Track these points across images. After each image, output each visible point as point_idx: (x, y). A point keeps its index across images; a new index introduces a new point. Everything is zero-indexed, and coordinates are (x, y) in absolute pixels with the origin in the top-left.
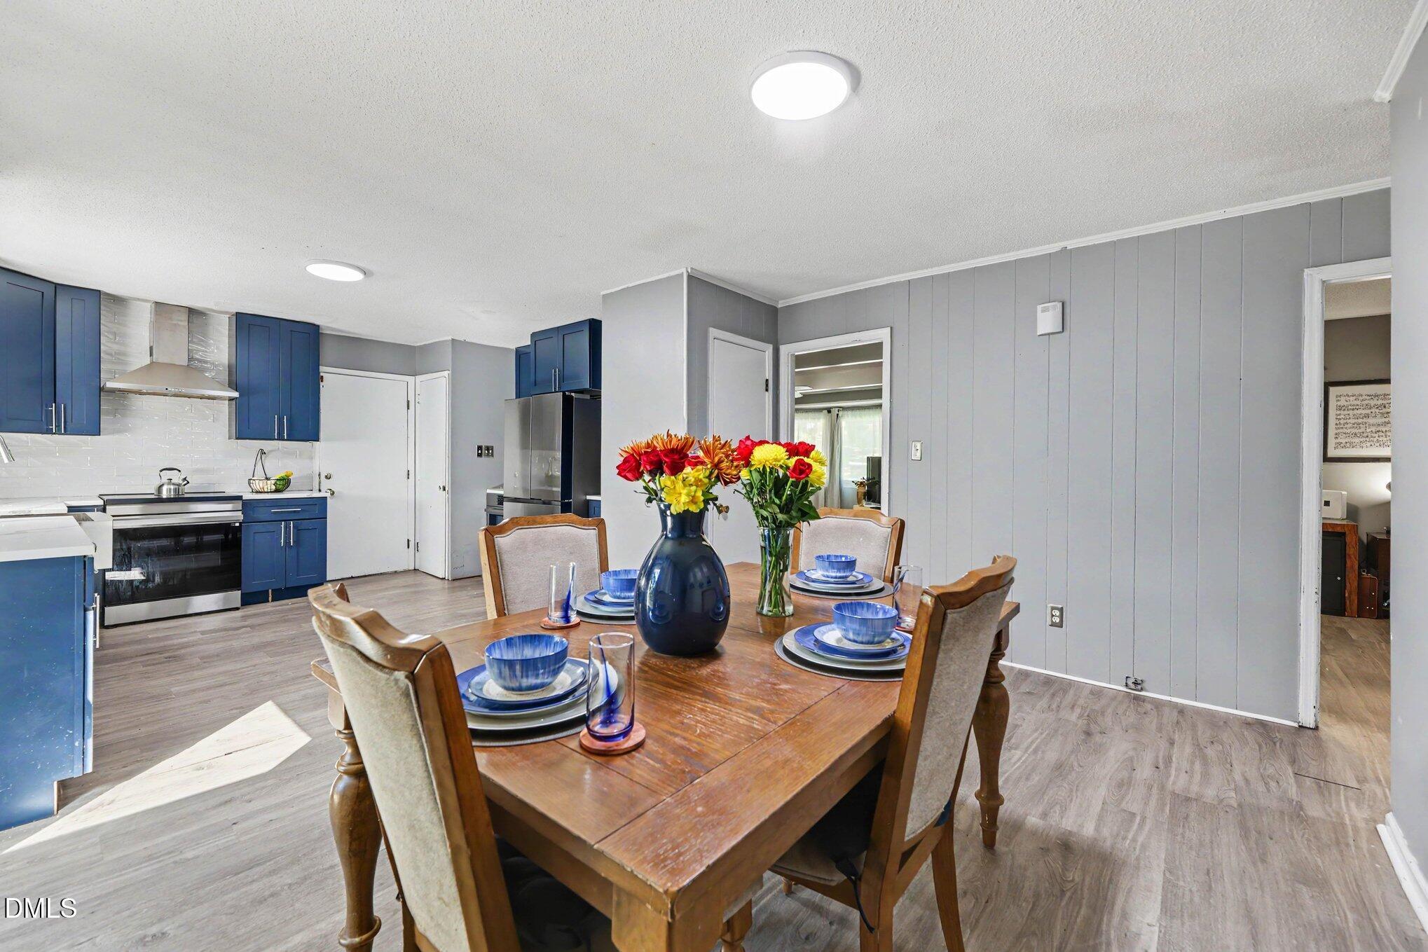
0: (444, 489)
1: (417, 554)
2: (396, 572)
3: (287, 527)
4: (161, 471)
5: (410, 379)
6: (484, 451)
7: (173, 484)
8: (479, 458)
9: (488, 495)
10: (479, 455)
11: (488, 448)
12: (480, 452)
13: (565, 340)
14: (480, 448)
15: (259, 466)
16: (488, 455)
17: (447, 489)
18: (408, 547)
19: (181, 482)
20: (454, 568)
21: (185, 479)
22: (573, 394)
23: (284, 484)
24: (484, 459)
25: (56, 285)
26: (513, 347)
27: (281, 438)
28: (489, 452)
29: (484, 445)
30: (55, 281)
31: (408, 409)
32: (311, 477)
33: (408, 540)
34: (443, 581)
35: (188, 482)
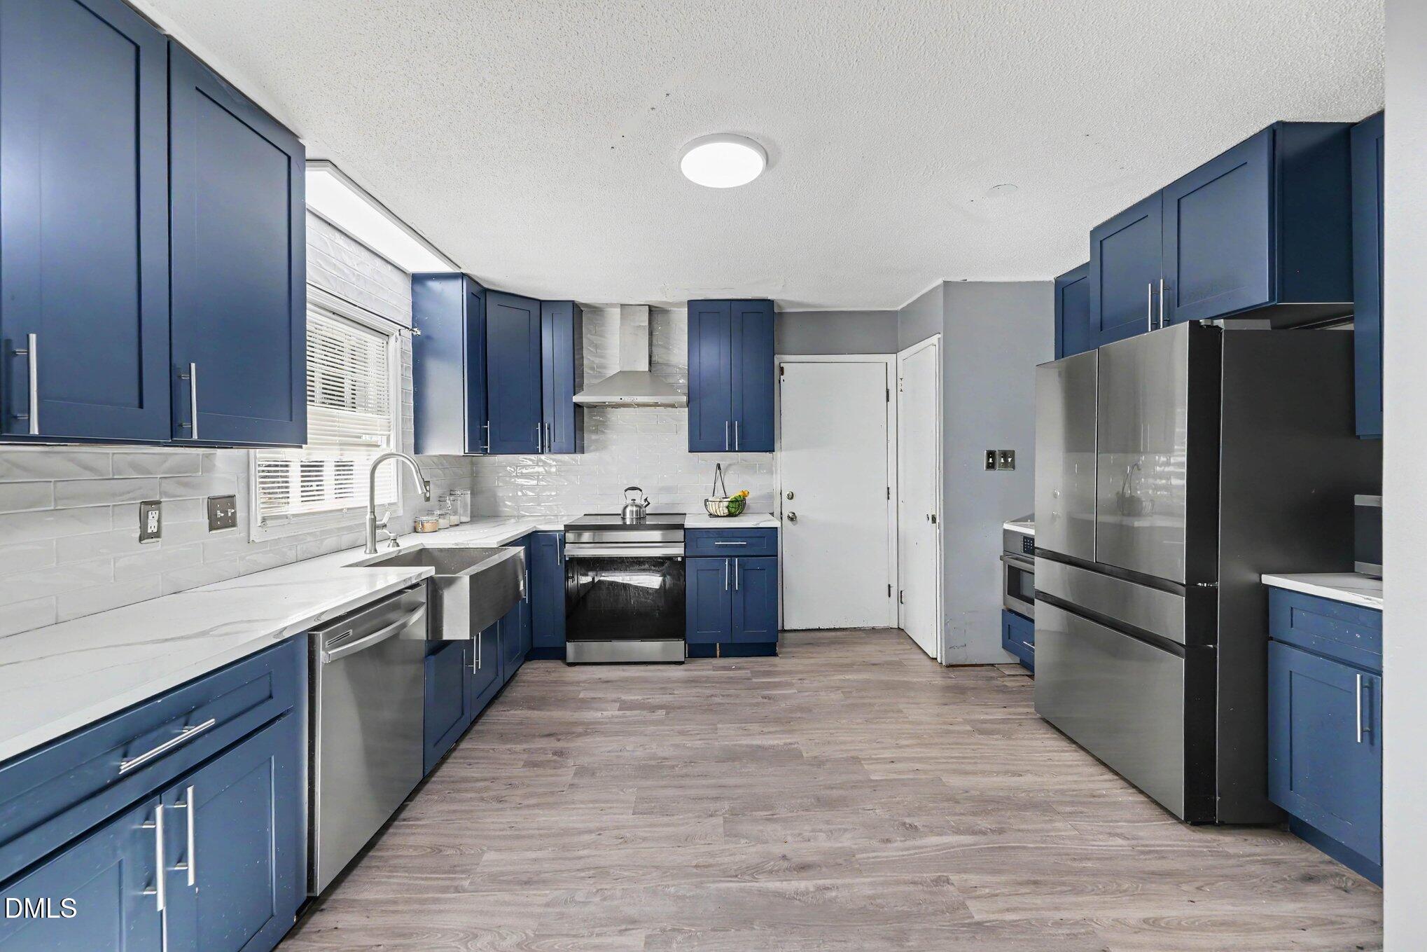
0: (934, 520)
1: (902, 606)
2: (873, 628)
3: (731, 565)
4: (626, 491)
5: (890, 358)
6: (998, 459)
7: (636, 506)
8: (991, 472)
9: (1006, 532)
10: (991, 466)
11: (1005, 454)
12: (991, 460)
13: (1182, 209)
14: (991, 454)
15: (719, 484)
16: (1006, 465)
17: (938, 521)
18: (889, 596)
19: (643, 502)
20: (949, 646)
21: (646, 500)
22: (1220, 323)
23: (738, 506)
24: (998, 474)
25: (541, 302)
26: (1051, 278)
27: (732, 450)
28: (1006, 461)
29: (997, 448)
30: (540, 298)
31: (888, 400)
32: (770, 497)
33: (889, 585)
34: (934, 663)
35: (649, 503)
